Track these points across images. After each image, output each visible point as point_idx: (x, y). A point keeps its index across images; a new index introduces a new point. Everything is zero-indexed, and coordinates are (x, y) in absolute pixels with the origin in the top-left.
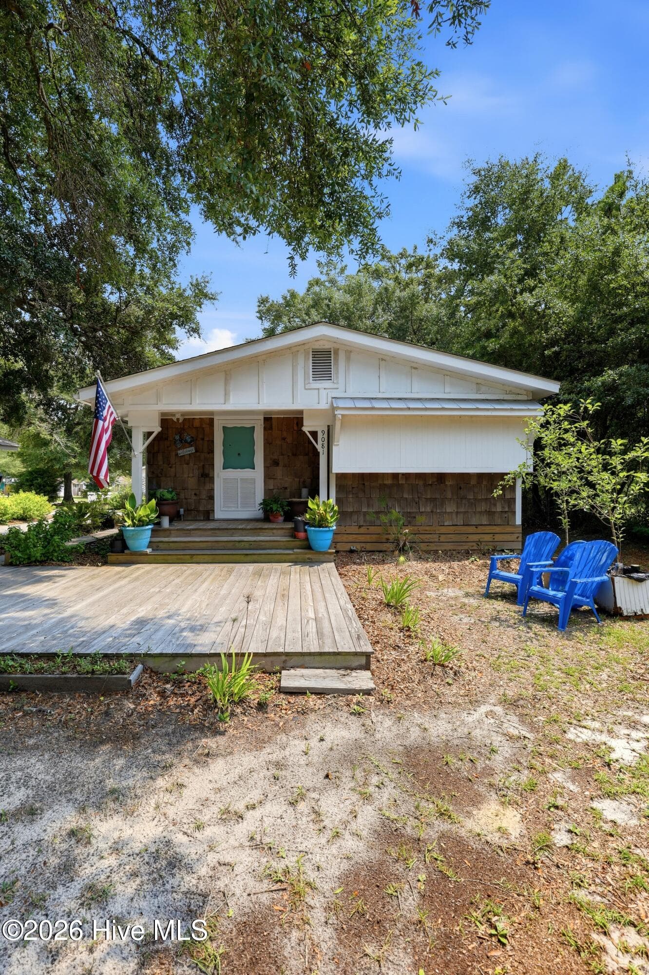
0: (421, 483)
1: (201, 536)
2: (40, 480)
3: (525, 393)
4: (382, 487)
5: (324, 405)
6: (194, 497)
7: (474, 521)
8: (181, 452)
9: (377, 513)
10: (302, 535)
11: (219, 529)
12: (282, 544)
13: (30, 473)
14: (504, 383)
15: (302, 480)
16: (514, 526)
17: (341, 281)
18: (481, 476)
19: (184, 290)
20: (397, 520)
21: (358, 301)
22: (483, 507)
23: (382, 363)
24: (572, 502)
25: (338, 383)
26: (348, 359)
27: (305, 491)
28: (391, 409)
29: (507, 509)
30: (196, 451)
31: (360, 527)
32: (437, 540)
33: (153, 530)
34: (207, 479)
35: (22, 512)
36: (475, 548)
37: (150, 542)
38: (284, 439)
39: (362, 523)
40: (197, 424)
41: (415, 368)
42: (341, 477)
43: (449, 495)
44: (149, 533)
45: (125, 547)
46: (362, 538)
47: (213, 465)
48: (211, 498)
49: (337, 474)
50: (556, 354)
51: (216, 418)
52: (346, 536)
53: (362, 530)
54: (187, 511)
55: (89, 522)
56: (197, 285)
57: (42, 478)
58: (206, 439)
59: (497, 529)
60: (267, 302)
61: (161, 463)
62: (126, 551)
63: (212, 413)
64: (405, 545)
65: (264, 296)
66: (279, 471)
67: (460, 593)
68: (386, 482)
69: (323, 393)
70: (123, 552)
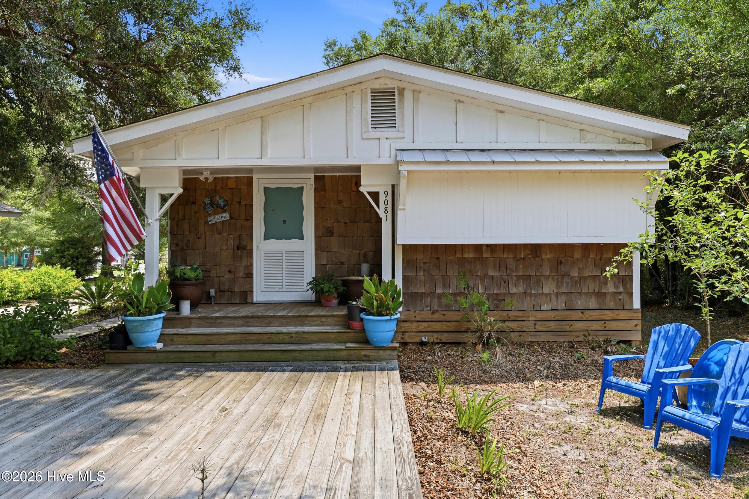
0: (511, 256)
1: (230, 326)
2: (72, 251)
3: (643, 141)
4: (462, 262)
5: (386, 159)
6: (228, 275)
7: (580, 303)
8: (212, 220)
9: (455, 295)
10: (356, 324)
11: (252, 317)
12: (332, 336)
13: (62, 243)
14: (615, 129)
15: (362, 253)
16: (632, 310)
17: (421, 21)
18: (586, 247)
19: (222, 20)
20: (480, 304)
21: (439, 42)
22: (590, 287)
23: (460, 106)
24: (720, 287)
25: (404, 132)
26: (416, 100)
27: (365, 267)
28: (471, 163)
29: (621, 289)
30: (231, 218)
31: (434, 312)
32: (532, 329)
33: (165, 319)
34: (245, 252)
35: (39, 289)
36: (581, 339)
37: (161, 335)
38: (340, 202)
39: (436, 308)
40: (231, 184)
41: (502, 112)
42: (408, 249)
43: (547, 273)
44: (160, 323)
45: (128, 341)
46: (437, 327)
47: (252, 234)
48: (250, 275)
49: (404, 246)
50: (682, 92)
51: (255, 177)
52: (416, 324)
53: (436, 316)
54: (220, 291)
55: (109, 303)
56: (236, 13)
57: (75, 249)
58: (244, 202)
59: (610, 315)
60: (335, 45)
61: (187, 233)
62: (129, 347)
63: (250, 170)
64: (490, 337)
65: (332, 39)
66: (334, 242)
67: (563, 407)
68: (466, 256)
69: (385, 144)
70: (125, 348)
